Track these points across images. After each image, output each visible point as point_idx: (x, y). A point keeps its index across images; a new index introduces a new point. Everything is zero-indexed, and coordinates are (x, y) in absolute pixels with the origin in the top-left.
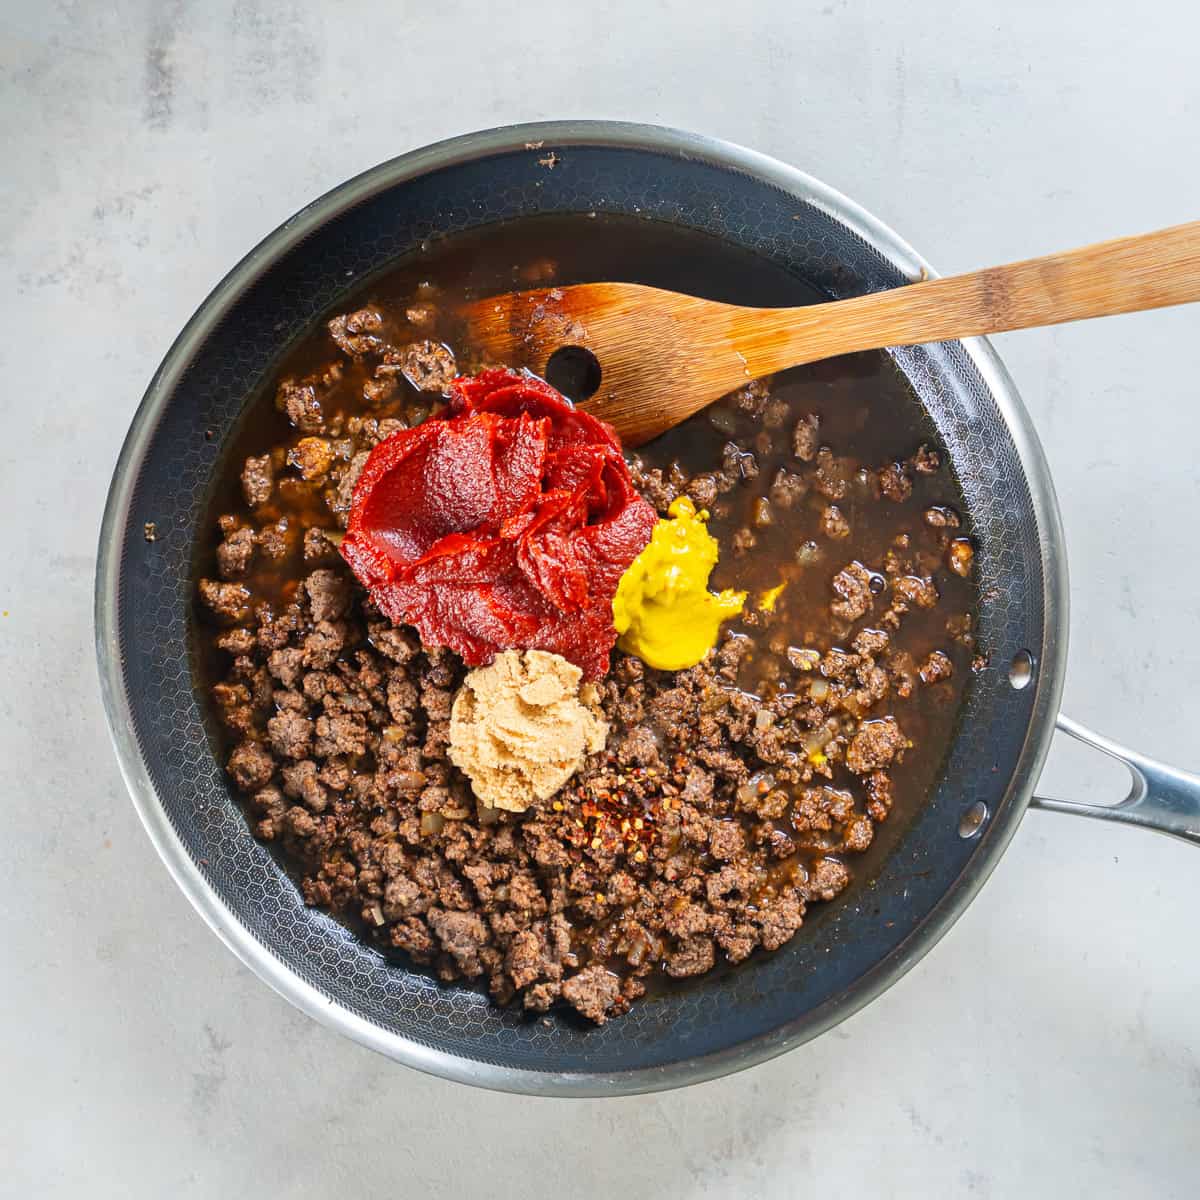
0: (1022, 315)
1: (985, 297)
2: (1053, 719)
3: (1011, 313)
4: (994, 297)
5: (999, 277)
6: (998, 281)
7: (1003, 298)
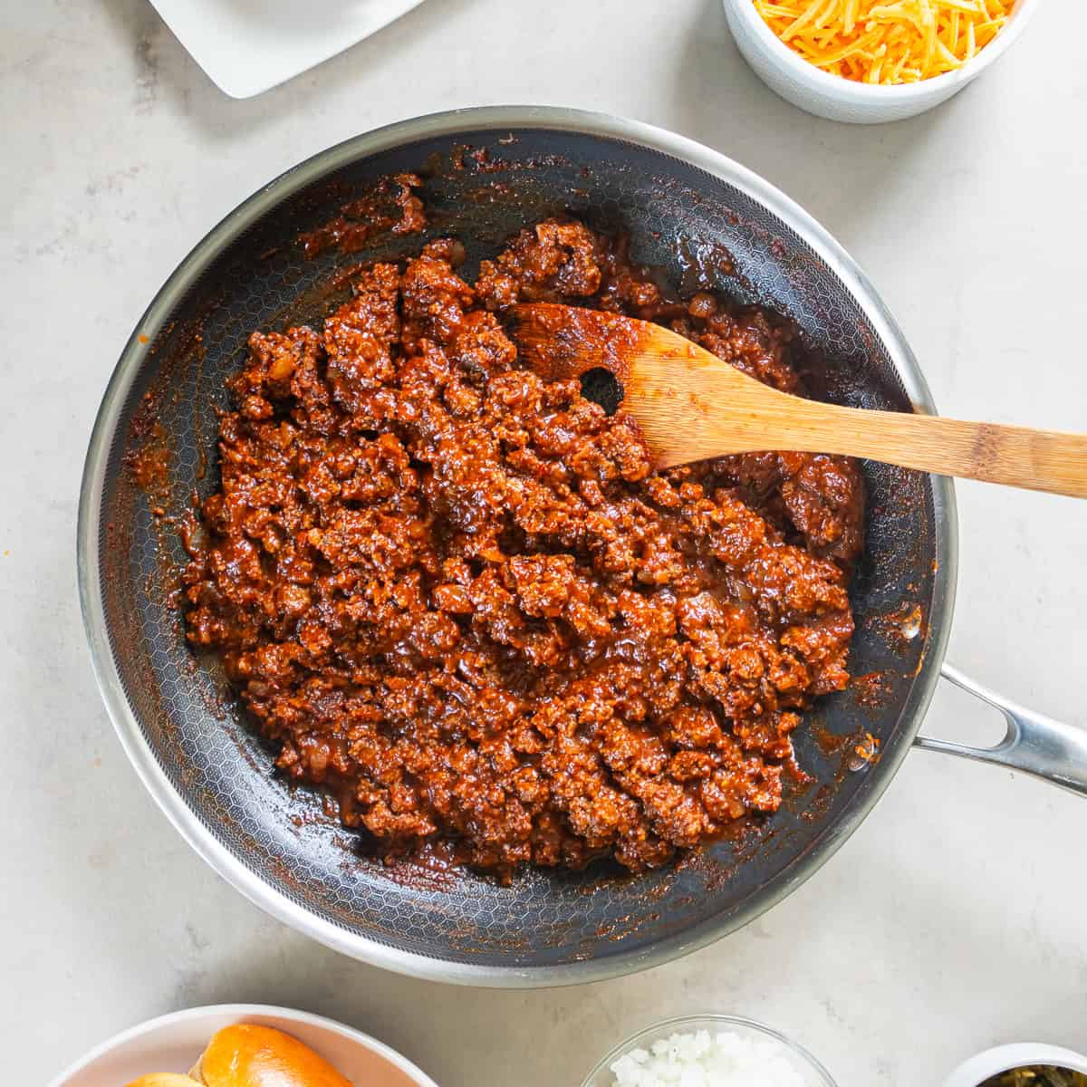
0: (1002, 472)
1: (976, 446)
2: (938, 667)
3: (995, 468)
4: (984, 449)
5: (994, 433)
6: (991, 436)
7: (991, 452)
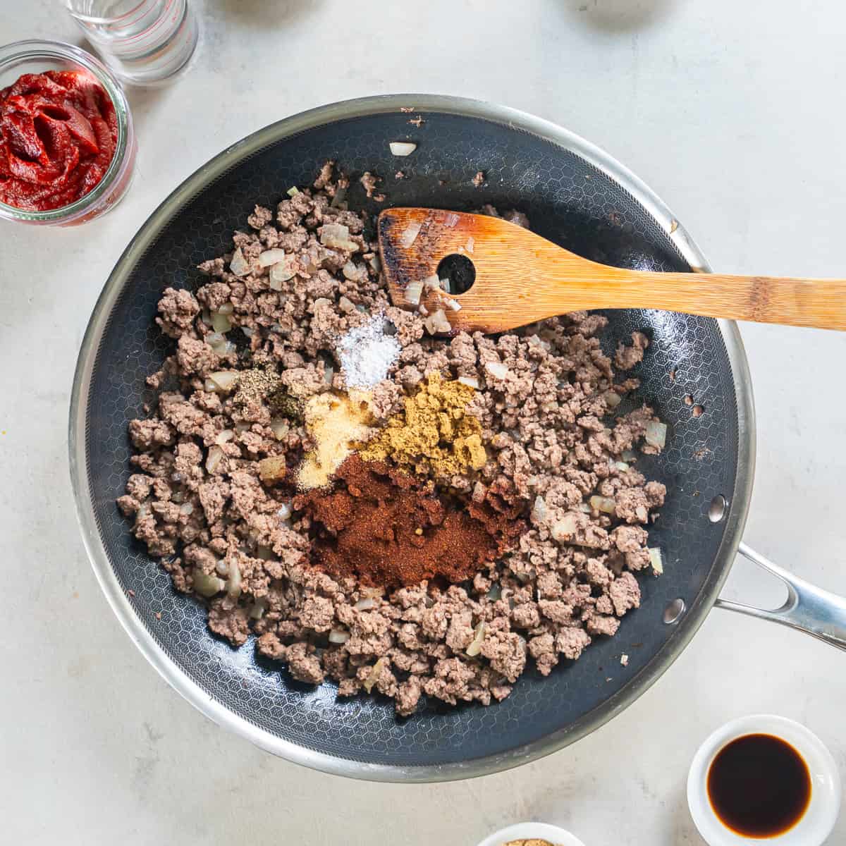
0: (773, 314)
1: (752, 295)
2: (736, 547)
3: (767, 311)
4: (758, 297)
5: (765, 284)
6: (763, 286)
7: (764, 299)
